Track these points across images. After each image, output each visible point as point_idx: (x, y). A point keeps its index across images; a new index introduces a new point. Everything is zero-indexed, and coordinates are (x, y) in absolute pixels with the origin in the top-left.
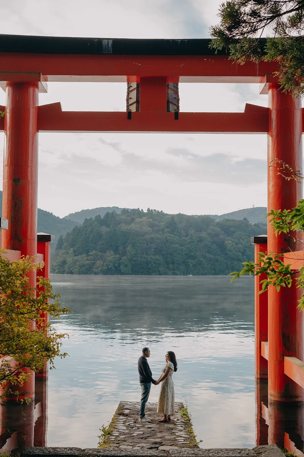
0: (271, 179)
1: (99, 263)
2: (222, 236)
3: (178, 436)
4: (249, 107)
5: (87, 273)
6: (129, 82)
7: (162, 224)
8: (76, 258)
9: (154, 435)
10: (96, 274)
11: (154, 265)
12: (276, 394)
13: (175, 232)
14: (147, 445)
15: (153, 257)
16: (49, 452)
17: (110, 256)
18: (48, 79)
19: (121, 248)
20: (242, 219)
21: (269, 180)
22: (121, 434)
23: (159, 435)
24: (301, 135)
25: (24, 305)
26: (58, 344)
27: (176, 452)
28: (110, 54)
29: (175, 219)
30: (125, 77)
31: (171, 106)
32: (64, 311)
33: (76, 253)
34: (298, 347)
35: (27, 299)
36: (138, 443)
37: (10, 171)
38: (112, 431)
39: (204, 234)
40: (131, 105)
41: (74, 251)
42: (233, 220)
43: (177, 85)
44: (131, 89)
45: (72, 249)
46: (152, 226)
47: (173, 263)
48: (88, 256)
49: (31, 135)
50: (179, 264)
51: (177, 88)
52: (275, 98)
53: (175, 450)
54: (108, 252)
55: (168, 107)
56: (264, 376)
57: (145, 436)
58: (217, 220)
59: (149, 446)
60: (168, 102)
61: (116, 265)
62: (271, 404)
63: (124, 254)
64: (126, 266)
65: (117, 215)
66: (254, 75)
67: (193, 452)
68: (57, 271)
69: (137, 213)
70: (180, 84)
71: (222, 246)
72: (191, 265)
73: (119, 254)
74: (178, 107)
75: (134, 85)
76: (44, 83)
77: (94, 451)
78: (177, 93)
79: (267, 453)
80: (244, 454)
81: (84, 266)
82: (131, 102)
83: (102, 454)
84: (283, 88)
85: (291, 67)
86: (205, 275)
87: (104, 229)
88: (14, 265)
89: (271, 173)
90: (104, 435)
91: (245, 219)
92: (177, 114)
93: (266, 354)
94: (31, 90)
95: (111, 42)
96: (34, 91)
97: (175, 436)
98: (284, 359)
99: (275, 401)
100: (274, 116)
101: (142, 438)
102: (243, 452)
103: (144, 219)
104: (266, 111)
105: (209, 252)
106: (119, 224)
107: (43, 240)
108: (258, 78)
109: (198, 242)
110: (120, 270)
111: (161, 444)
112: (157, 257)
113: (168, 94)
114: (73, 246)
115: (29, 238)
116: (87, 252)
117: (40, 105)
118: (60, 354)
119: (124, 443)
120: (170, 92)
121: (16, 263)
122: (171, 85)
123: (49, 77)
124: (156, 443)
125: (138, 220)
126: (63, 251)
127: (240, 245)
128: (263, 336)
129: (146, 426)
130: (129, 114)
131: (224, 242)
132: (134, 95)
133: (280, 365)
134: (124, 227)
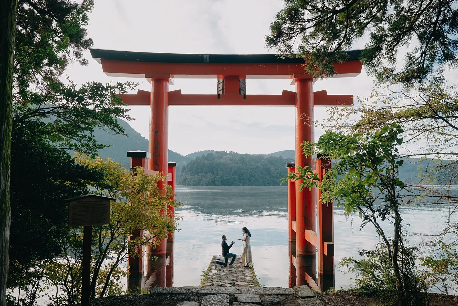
0: (297, 131)
1: (204, 179)
2: (268, 165)
3: (246, 276)
4: (284, 92)
5: (197, 185)
6: (218, 78)
7: (237, 159)
8: (192, 177)
9: (233, 275)
10: (202, 185)
11: (233, 181)
12: (300, 250)
13: (244, 163)
14: (229, 281)
15: (232, 177)
16: (168, 291)
17: (210, 176)
18: (174, 77)
19: (215, 172)
20: (279, 156)
21: (296, 132)
22: (214, 274)
23: (236, 275)
24: (313, 107)
25: (156, 201)
26: (177, 223)
27: (246, 291)
28: (208, 63)
29: (244, 156)
30: (216, 76)
31: (241, 91)
32: (179, 204)
33: (192, 174)
34: (313, 224)
35: (158, 197)
36: (224, 280)
37: (153, 128)
38: (209, 273)
39: (259, 164)
40: (220, 91)
41: (191, 174)
42: (274, 157)
43: (245, 80)
44: (219, 82)
45: (190, 172)
46: (231, 160)
47: (243, 180)
48: (198, 176)
49: (164, 108)
50: (246, 180)
51: (245, 82)
52: (299, 87)
53: (245, 289)
54: (208, 174)
55: (240, 92)
56: (293, 240)
57: (227, 276)
58: (266, 157)
59: (230, 282)
60: (240, 89)
61: (213, 181)
62: (298, 256)
63: (217, 175)
64: (218, 181)
65: (213, 154)
66: (287, 74)
67: (256, 291)
68: (182, 184)
69: (224, 153)
70: (246, 79)
71: (268, 171)
72: (252, 181)
73: (215, 175)
74: (245, 92)
75: (221, 80)
76: (171, 79)
77: (195, 290)
78: (245, 84)
79: (302, 291)
80: (288, 291)
81: (196, 181)
82: (219, 89)
83: (200, 292)
84: (307, 73)
85: (312, 60)
86: (260, 186)
87: (207, 162)
88: (150, 177)
89: (297, 128)
90: (204, 275)
91: (280, 156)
92: (245, 96)
93: (295, 229)
94: (165, 83)
95: (208, 56)
96: (166, 83)
97: (244, 276)
98: (305, 231)
99: (300, 254)
100: (298, 97)
101: (226, 277)
102: (287, 290)
103: (228, 156)
104: (293, 94)
105: (261, 174)
106: (214, 159)
107: (171, 166)
108: (289, 76)
109: (256, 168)
110: (215, 183)
111: (236, 281)
112: (234, 176)
113: (240, 85)
114: (190, 170)
115: (163, 164)
116: (198, 174)
117: (169, 91)
118: (177, 229)
119: (215, 280)
120: (241, 84)
121: (151, 176)
122: (241, 80)
123: (174, 75)
124: (234, 280)
125: (224, 157)
126: (185, 173)
127: (278, 170)
128: (293, 218)
129: (228, 270)
130: (219, 95)
131: (269, 168)
132: (221, 86)
133: (303, 234)
134: (217, 161)
